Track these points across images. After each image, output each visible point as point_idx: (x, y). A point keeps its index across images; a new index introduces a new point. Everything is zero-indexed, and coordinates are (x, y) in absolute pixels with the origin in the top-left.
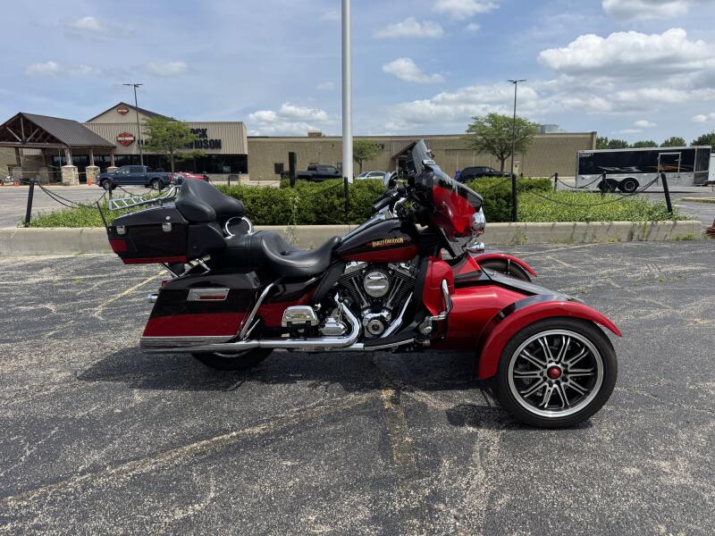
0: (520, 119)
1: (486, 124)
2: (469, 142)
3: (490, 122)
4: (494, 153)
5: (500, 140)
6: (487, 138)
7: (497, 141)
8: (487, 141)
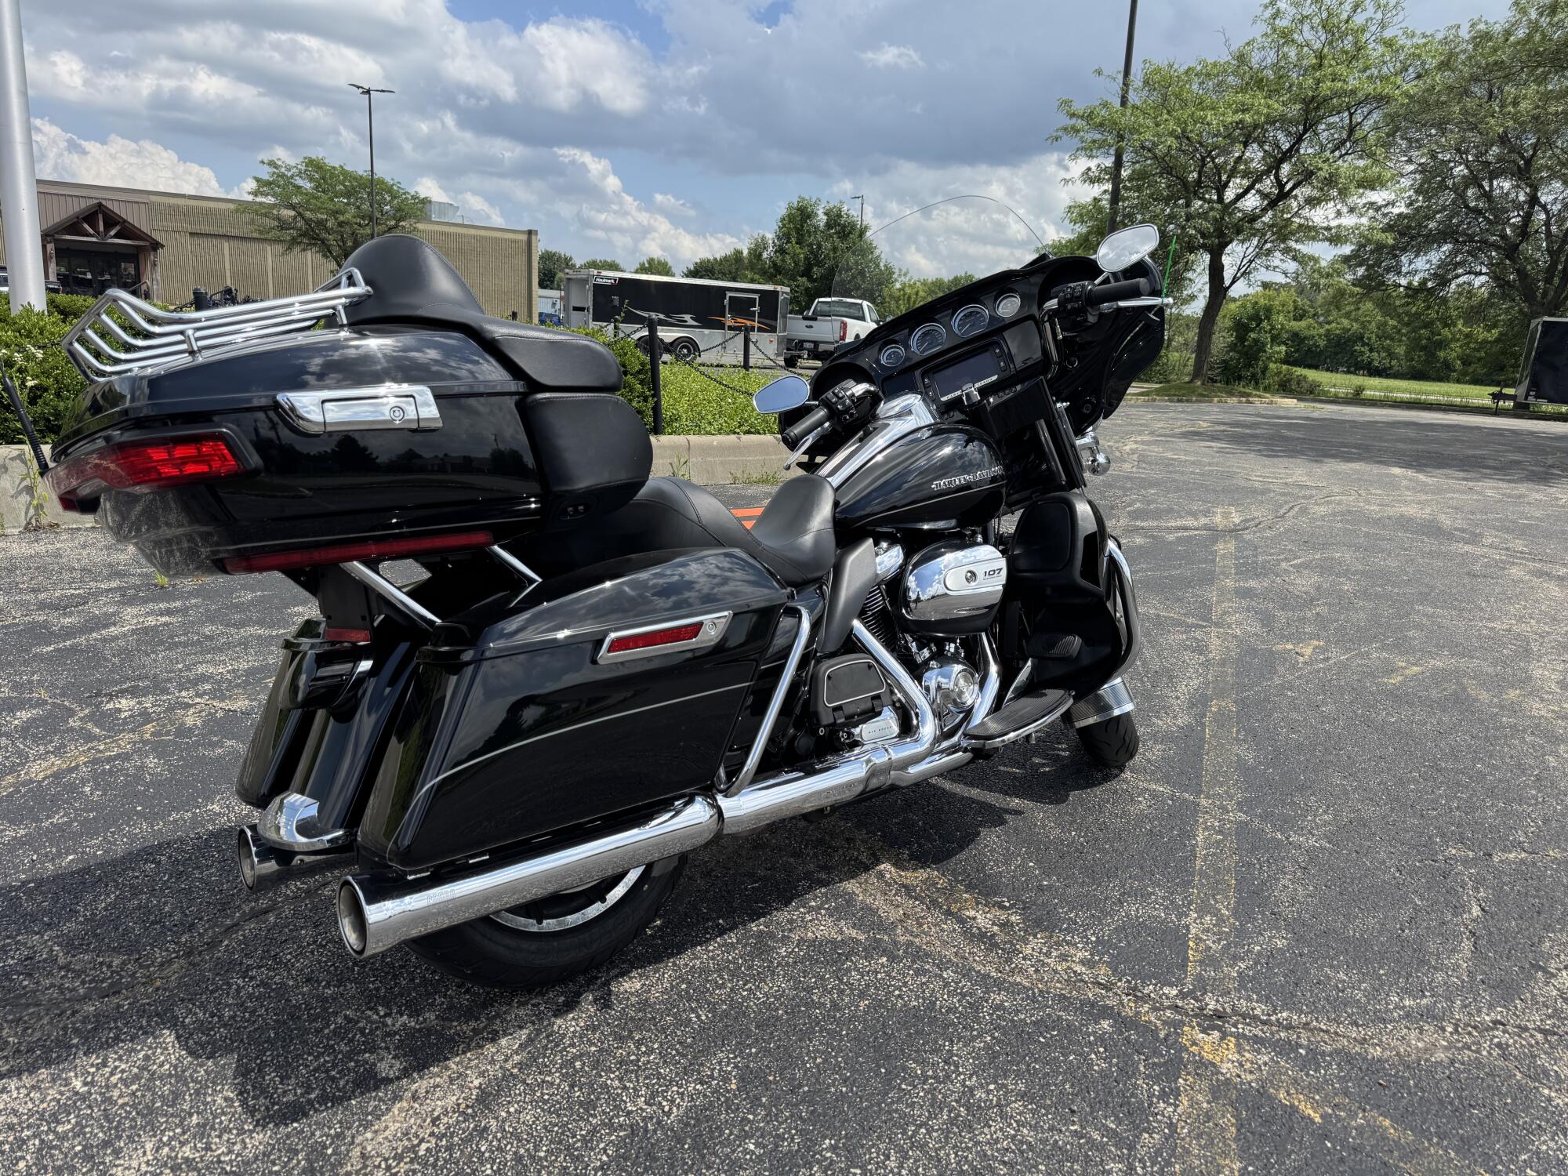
0: (382, 182)
1: (299, 182)
2: (259, 220)
3: (311, 179)
4: (326, 251)
5: (341, 224)
6: (308, 214)
7: (329, 224)
8: (307, 221)
